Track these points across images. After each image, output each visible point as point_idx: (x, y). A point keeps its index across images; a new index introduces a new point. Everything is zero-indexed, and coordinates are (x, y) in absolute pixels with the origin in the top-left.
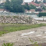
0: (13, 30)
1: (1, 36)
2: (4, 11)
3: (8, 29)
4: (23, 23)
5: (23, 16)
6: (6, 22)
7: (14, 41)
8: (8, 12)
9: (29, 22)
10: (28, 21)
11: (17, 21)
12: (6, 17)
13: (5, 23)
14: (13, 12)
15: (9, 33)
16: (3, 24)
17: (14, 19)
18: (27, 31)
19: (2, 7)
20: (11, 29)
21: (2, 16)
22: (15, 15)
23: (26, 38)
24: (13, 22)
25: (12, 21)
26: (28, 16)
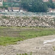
0: (32, 36)
1: (16, 44)
2: (20, 10)
3: (25, 34)
4: (46, 27)
5: (46, 17)
6: (23, 25)
7: (34, 50)
8: (25, 12)
9: (54, 25)
10: (52, 24)
11: (37, 24)
12: (23, 18)
13: (21, 26)
14: (32, 12)
15: (26, 40)
16: (19, 28)
17: (33, 21)
18: (51, 36)
19: (17, 4)
20: (29, 34)
21: (17, 18)
22: (34, 16)
23: (50, 46)
24: (32, 25)
25: (30, 24)
26: (52, 17)
